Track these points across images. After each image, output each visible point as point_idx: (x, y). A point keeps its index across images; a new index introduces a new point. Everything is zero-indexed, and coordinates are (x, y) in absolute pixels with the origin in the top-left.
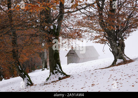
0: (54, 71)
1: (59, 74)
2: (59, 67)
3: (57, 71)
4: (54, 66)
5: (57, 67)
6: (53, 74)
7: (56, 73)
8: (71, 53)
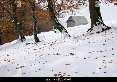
0: (97, 23)
1: (102, 25)
2: (100, 19)
3: (99, 22)
4: (96, 17)
5: (99, 19)
6: (95, 25)
7: (99, 24)
8: (70, 20)
